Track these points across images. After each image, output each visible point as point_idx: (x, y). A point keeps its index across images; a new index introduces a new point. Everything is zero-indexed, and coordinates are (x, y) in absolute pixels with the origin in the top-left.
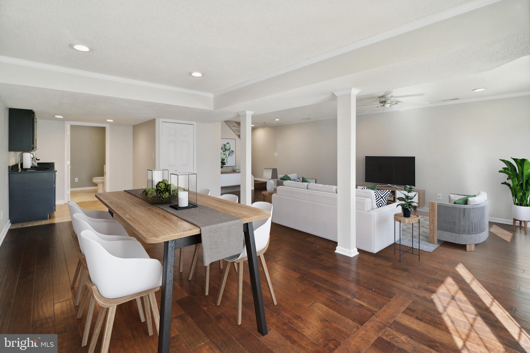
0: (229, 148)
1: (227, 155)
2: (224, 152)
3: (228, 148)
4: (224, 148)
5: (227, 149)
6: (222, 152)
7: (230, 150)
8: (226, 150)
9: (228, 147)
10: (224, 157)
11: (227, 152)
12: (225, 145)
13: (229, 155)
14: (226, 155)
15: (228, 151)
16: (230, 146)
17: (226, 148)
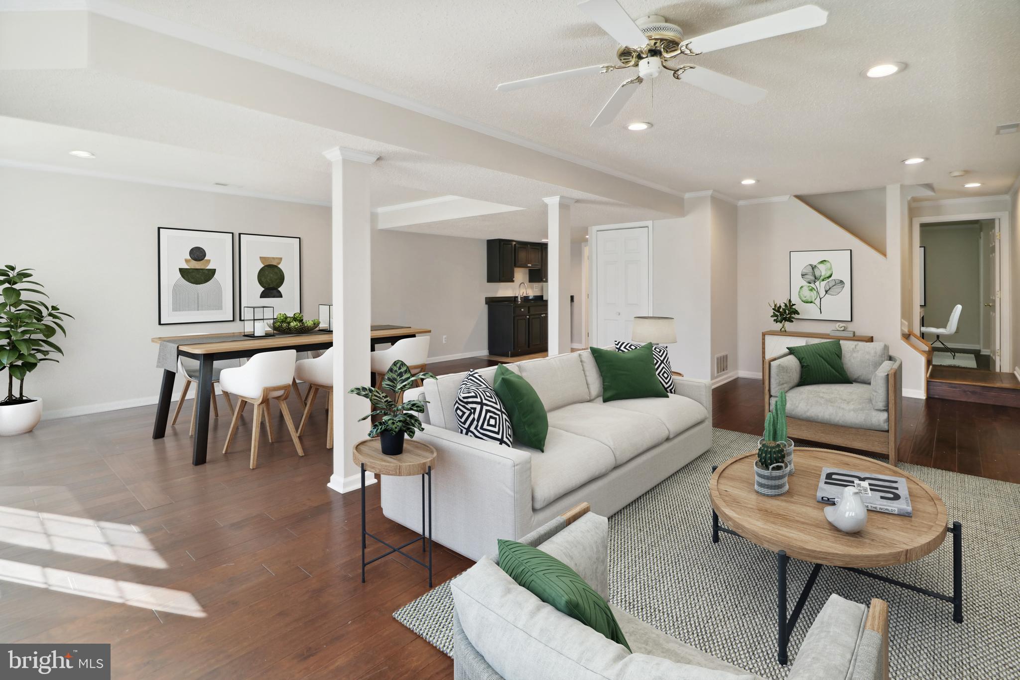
0: (828, 275)
1: (822, 293)
2: (810, 283)
3: (823, 274)
4: (811, 274)
5: (822, 278)
6: (805, 283)
7: (830, 279)
8: (815, 278)
9: (823, 270)
10: (811, 297)
11: (821, 286)
12: (813, 268)
13: (826, 292)
14: (818, 292)
15: (825, 282)
16: (831, 268)
17: (817, 273)
